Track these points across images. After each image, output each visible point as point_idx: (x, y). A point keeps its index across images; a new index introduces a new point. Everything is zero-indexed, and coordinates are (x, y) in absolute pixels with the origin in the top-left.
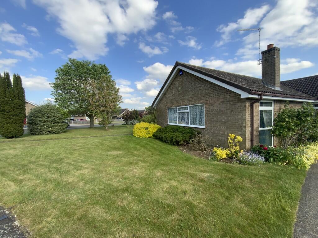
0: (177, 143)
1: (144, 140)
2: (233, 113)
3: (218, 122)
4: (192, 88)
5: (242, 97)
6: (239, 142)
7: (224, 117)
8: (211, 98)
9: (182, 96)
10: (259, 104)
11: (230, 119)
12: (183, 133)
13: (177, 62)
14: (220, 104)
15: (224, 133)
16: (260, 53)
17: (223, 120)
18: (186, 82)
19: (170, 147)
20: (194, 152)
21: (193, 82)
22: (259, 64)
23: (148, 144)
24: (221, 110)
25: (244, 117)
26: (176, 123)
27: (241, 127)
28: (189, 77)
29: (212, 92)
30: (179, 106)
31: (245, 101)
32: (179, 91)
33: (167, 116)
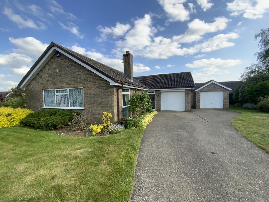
0: (55, 127)
1: (4, 131)
2: (106, 96)
3: (95, 103)
4: (71, 71)
5: (111, 84)
6: (110, 118)
7: (99, 99)
8: (89, 83)
9: (61, 78)
10: (122, 90)
11: (103, 100)
12: (62, 116)
13: (52, 43)
14: (96, 89)
15: (100, 112)
16: (123, 55)
17: (99, 102)
18: (64, 65)
19: (45, 133)
20: (73, 132)
21: (72, 66)
22: (122, 63)
23: (9, 135)
24: (97, 93)
25: (113, 99)
26: (54, 106)
27: (111, 106)
28: (68, 61)
29: (89, 78)
30: (57, 88)
31: (113, 88)
32: (57, 73)
33: (42, 98)
